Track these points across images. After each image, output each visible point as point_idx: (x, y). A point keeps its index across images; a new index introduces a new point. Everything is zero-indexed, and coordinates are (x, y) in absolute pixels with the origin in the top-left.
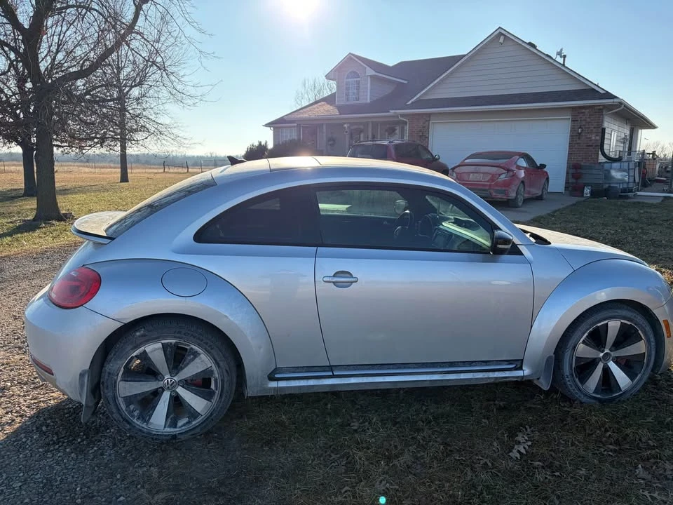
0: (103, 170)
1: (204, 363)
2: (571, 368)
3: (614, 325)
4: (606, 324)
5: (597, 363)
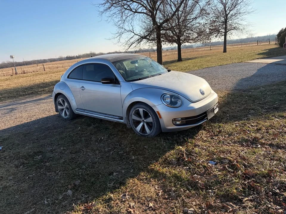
0: (235, 47)
1: (66, 104)
2: (131, 122)
3: (141, 110)
4: (139, 109)
5: (141, 123)
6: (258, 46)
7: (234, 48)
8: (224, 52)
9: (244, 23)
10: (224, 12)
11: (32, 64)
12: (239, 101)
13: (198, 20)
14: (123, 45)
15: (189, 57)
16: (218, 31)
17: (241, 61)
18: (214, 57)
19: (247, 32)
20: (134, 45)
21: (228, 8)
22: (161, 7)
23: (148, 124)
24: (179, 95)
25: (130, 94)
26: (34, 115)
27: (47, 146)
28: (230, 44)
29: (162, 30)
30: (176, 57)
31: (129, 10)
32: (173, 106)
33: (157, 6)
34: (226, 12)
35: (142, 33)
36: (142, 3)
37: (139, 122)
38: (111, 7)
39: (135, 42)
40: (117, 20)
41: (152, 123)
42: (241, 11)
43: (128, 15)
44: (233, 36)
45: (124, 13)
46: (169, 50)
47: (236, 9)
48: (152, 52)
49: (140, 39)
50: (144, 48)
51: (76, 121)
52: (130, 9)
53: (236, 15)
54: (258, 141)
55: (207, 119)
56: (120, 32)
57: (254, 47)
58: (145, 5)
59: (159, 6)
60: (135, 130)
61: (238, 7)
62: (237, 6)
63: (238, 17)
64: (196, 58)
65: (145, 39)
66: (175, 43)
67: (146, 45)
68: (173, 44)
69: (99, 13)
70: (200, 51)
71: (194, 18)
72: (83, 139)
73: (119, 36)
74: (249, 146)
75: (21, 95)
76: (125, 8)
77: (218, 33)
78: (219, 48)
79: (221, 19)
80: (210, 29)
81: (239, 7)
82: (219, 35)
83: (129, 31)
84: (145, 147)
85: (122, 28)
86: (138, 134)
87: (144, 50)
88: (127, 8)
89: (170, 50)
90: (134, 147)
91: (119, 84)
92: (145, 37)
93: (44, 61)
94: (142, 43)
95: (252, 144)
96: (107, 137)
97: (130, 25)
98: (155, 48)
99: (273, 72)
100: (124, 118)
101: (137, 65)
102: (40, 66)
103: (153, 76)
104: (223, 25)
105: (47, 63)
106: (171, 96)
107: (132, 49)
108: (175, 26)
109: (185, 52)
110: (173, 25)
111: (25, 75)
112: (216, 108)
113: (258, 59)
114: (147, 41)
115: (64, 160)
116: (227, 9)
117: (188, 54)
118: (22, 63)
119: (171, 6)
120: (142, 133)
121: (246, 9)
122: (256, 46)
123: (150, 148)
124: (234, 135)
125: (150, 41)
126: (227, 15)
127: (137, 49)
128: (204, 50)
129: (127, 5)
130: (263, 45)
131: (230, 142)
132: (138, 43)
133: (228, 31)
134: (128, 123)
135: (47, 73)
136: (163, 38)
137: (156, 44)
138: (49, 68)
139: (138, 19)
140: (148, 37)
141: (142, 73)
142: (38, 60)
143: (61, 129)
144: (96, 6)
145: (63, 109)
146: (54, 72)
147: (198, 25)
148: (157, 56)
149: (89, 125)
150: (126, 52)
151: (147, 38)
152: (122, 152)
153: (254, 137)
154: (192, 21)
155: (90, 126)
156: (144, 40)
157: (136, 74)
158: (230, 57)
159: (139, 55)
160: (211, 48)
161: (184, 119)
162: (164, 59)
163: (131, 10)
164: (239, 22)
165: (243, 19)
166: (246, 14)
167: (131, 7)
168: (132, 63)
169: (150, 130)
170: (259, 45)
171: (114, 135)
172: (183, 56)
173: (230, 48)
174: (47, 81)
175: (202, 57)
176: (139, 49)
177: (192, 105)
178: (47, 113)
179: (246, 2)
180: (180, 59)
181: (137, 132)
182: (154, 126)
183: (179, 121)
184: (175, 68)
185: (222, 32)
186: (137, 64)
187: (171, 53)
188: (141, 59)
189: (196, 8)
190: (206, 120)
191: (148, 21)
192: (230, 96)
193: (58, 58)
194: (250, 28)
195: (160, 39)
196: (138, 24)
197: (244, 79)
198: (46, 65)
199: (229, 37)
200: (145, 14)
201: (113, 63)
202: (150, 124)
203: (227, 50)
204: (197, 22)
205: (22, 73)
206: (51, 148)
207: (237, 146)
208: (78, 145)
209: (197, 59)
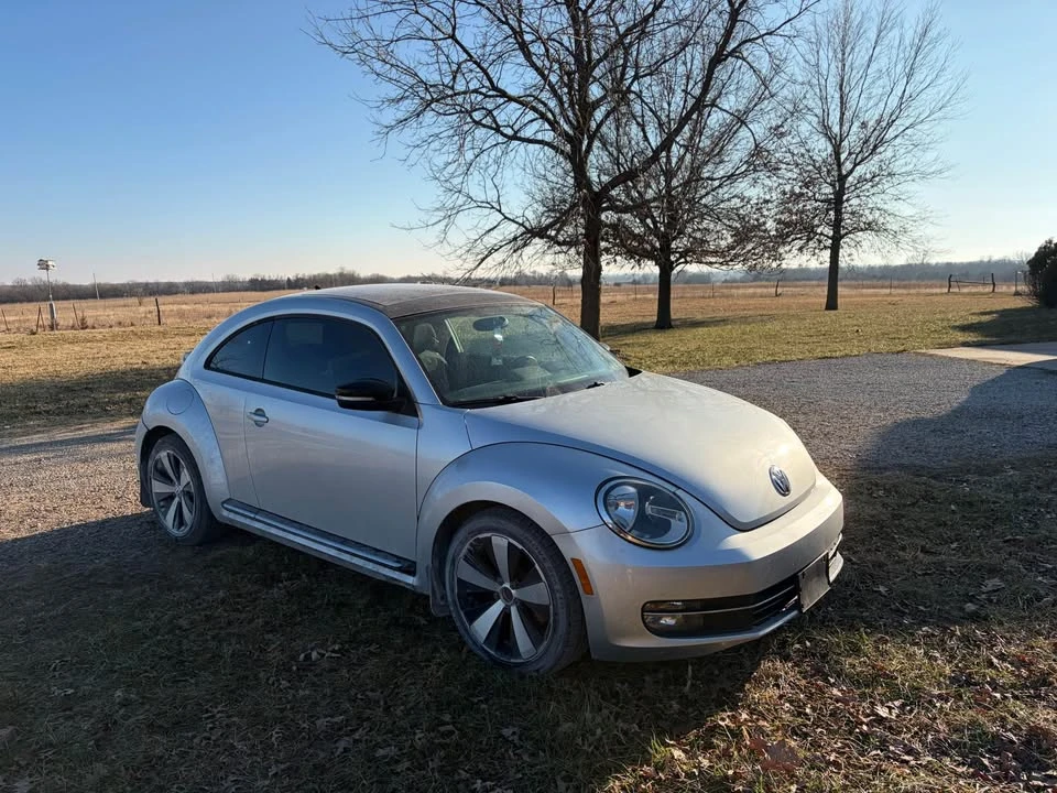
0: (864, 291)
1: (186, 477)
2: (452, 591)
3: (500, 543)
4: (490, 538)
5: (495, 601)
6: (950, 297)
7: (862, 295)
8: (827, 309)
9: (904, 209)
10: (835, 166)
11: (122, 296)
12: (922, 524)
13: (742, 186)
14: (459, 253)
15: (699, 317)
16: (810, 231)
17: (902, 348)
18: (794, 324)
19: (913, 241)
20: (497, 257)
21: (850, 154)
22: (609, 130)
23: (527, 610)
24: (679, 492)
25: (460, 462)
26: (54, 509)
27: (57, 674)
28: (853, 282)
29: (607, 209)
30: (650, 313)
31: (491, 128)
32: (647, 539)
33: (593, 125)
34: (840, 165)
35: (530, 215)
36: (541, 108)
37: (487, 599)
38: (421, 112)
39: (501, 247)
40: (440, 160)
41: (544, 609)
42: (896, 167)
43: (487, 145)
44: (862, 254)
45: (469, 138)
46: (623, 287)
47: (876, 158)
48: (562, 288)
49: (521, 235)
50: (534, 272)
51: (218, 553)
52: (494, 125)
53: (877, 179)
54: (1048, 749)
55: (798, 606)
56: (449, 204)
57: (936, 299)
58: (550, 115)
59: (599, 126)
60: (466, 630)
61: (886, 152)
62: (881, 149)
63: (886, 187)
64: (724, 321)
65: (542, 237)
66: (649, 263)
67: (540, 260)
68: (642, 265)
69: (377, 128)
70: (738, 297)
71: (729, 178)
72: (227, 650)
73: (446, 220)
74: (1013, 780)
75: (40, 413)
76: (474, 121)
77: (809, 239)
78: (808, 290)
79: (823, 191)
80: (779, 222)
81: (889, 154)
82: (811, 244)
83: (484, 205)
84: (507, 732)
85: (460, 192)
86: (479, 653)
87: (534, 277)
88: (484, 122)
89: (627, 286)
90: (450, 727)
91: (415, 414)
92: (538, 232)
93: (170, 290)
94: (529, 251)
95: (1029, 770)
96: (334, 651)
97: (489, 183)
98: (577, 273)
99: (1041, 403)
100: (420, 569)
101: (499, 337)
102: (149, 305)
103: (565, 389)
104: (828, 210)
105: (179, 298)
106: (644, 493)
107: (488, 271)
108: (655, 199)
109: (682, 297)
110: (650, 194)
111: (82, 334)
112: (835, 555)
113: (965, 344)
114: (549, 247)
115: (104, 772)
116: (843, 157)
117: (694, 303)
118: (86, 288)
119: (642, 127)
120: (496, 651)
121: (915, 160)
122: (942, 294)
123: (528, 745)
124: (930, 702)
125: (557, 248)
126: (842, 179)
127: (511, 273)
128: (753, 296)
129: (483, 108)
130: (969, 294)
131: (917, 746)
132: (515, 251)
133: (846, 234)
134: (438, 596)
135: (164, 334)
136: (607, 241)
137: (581, 261)
138: (181, 315)
139: (517, 164)
140: (553, 233)
141: (518, 371)
142: (147, 284)
143: (147, 587)
144: (371, 104)
145: (171, 497)
146: (192, 331)
147: (736, 202)
148: (579, 301)
149: (270, 580)
150: (467, 282)
151: (549, 237)
152: (392, 751)
153: (1031, 729)
154: (720, 186)
155: (271, 587)
156: (537, 240)
157: (493, 374)
158: (856, 328)
159: (512, 298)
160: (780, 290)
161: (698, 605)
162: (606, 317)
163: (497, 129)
164: (885, 207)
165: (903, 197)
166: (913, 180)
167: (498, 119)
168: (478, 326)
169: (536, 643)
170: (955, 294)
171: (368, 642)
172: (677, 310)
173: (851, 296)
174: (156, 361)
175: (745, 320)
176: (513, 275)
177: (738, 541)
178: (109, 502)
179: (914, 138)
180: (664, 322)
181: (475, 643)
182: (555, 630)
183: (671, 611)
184: (648, 352)
185: (822, 234)
186: (501, 334)
187: (633, 296)
188: (520, 315)
189: (736, 141)
190: (794, 613)
191: (558, 174)
192: (881, 493)
193: (220, 280)
194: (927, 230)
195: (596, 244)
196: (519, 182)
197: (928, 422)
198: (169, 305)
199: (849, 255)
200: (546, 148)
201: (398, 321)
202: (537, 615)
203: (839, 301)
204: (737, 191)
205: (73, 327)
206: (70, 691)
207: (955, 773)
208: (197, 684)
209: (730, 327)
